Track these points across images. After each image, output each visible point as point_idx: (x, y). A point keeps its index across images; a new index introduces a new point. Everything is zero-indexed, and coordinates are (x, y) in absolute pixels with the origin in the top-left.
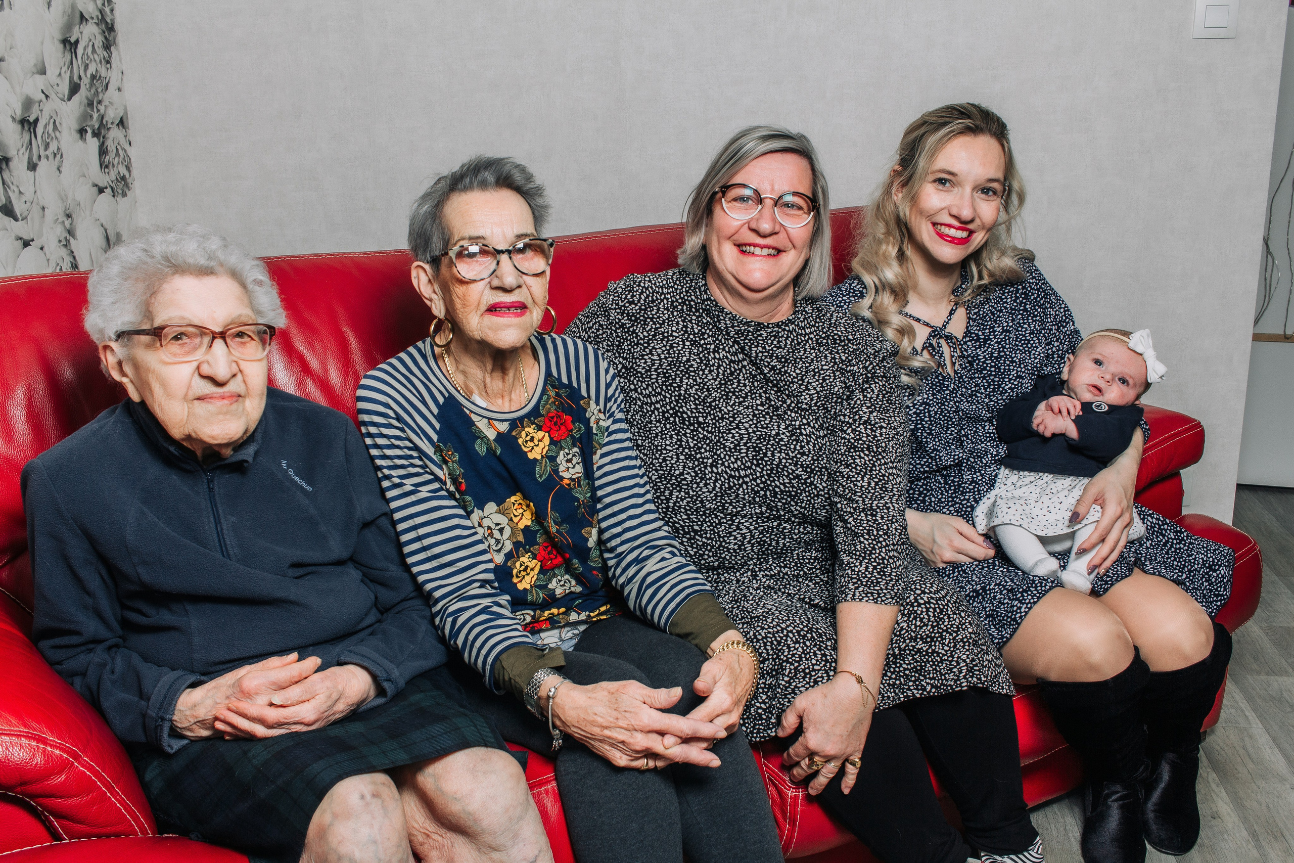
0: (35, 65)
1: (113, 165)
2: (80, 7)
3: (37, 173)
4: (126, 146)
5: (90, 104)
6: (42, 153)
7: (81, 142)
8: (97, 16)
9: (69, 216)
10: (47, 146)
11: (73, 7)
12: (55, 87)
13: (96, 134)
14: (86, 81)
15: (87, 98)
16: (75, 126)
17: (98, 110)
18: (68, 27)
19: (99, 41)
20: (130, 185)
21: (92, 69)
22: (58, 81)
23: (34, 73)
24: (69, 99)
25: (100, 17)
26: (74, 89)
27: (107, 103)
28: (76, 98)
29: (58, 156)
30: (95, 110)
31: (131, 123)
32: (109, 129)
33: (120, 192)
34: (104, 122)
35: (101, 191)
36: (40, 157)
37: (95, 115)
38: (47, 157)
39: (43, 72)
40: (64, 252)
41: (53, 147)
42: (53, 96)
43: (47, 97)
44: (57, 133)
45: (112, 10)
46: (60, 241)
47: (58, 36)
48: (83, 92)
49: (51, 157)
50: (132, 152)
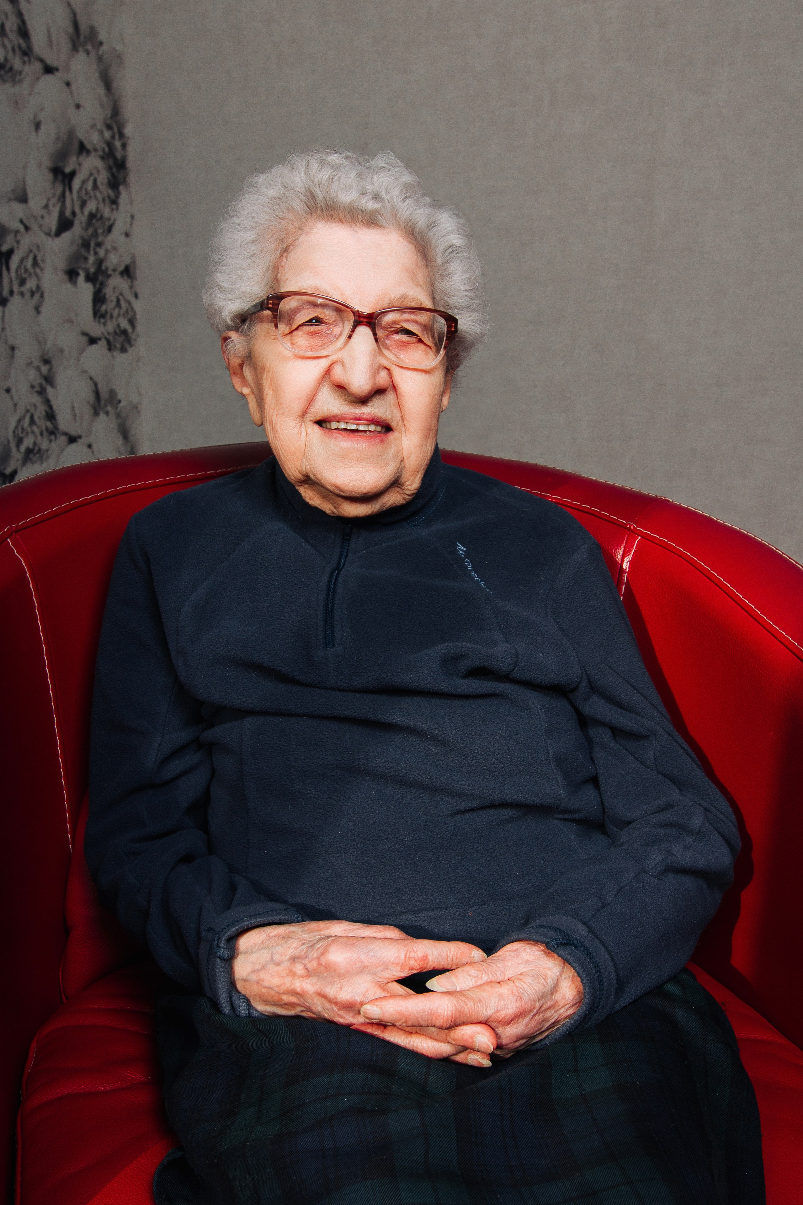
0: (13, 191)
1: (112, 316)
2: (81, 134)
3: (7, 310)
4: (131, 298)
5: (86, 245)
6: (15, 288)
7: (69, 285)
8: (103, 150)
9: (47, 362)
10: (22, 282)
11: (71, 133)
12: (39, 219)
13: (89, 278)
14: (81, 219)
15: (82, 237)
16: (62, 265)
17: (96, 253)
18: (62, 155)
19: (103, 177)
20: (133, 341)
21: (91, 206)
22: (44, 212)
23: (10, 200)
24: (58, 234)
25: (107, 150)
26: (65, 225)
27: (109, 247)
28: (67, 236)
29: (37, 296)
30: (92, 252)
31: (141, 273)
32: (109, 276)
33: (118, 346)
34: (103, 267)
35: (93, 341)
36: (11, 292)
37: (92, 259)
38: (22, 294)
39: (23, 199)
40: (36, 399)
41: (31, 284)
42: (35, 228)
43: (27, 228)
44: (38, 271)
45: (124, 146)
46: (33, 387)
47: (47, 162)
48: (77, 231)
49: (27, 295)
50: (137, 305)
